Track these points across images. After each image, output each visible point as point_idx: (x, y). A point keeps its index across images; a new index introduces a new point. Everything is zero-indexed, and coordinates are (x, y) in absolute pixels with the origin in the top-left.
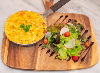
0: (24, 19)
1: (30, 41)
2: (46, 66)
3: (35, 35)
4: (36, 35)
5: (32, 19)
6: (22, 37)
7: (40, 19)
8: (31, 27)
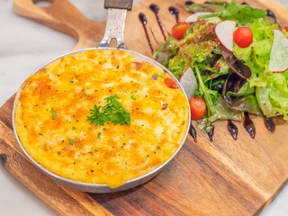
0: (71, 96)
1: (170, 139)
2: (274, 168)
3: (161, 113)
4: (163, 109)
5: (93, 78)
6: (135, 146)
7: (109, 60)
8: (120, 101)
